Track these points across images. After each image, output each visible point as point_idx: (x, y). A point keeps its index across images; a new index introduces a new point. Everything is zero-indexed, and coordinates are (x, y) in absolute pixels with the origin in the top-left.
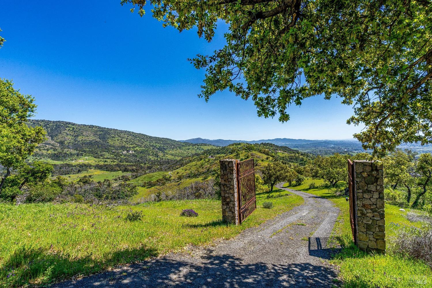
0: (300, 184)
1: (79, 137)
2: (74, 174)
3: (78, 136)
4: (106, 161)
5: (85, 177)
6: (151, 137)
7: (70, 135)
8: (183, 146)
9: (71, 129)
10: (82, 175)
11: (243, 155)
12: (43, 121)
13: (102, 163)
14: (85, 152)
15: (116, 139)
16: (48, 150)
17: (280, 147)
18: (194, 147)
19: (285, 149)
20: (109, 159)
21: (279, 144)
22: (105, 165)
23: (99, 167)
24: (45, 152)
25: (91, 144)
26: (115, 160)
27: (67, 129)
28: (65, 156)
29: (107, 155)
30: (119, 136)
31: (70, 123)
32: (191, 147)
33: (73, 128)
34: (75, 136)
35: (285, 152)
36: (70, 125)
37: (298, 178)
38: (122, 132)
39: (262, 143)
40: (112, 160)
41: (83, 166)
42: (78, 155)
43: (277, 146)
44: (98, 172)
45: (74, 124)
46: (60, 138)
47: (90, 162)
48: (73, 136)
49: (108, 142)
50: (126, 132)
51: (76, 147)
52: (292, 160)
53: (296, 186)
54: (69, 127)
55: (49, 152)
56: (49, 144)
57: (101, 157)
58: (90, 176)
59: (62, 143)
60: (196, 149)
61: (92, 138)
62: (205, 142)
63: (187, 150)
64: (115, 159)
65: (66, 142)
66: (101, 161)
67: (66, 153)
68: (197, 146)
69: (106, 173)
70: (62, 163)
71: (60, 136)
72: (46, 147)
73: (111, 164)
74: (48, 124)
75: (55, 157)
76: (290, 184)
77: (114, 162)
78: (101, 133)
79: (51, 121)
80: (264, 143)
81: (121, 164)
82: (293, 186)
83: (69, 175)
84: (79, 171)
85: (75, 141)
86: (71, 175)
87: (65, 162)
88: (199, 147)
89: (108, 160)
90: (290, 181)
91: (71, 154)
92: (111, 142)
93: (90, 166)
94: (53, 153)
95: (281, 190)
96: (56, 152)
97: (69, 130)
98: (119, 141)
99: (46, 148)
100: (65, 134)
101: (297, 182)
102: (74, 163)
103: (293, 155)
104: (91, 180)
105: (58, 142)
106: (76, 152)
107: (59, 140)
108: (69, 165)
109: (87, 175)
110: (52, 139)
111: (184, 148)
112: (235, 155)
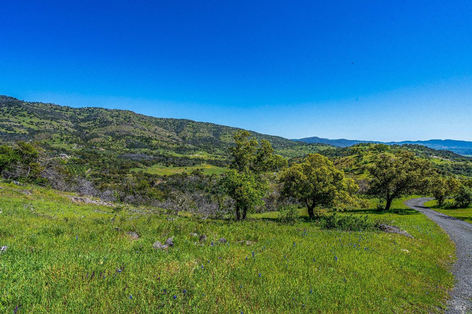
0: (465, 206)
1: (197, 134)
2: (189, 166)
3: (196, 132)
4: (216, 157)
5: (198, 170)
6: (261, 135)
7: (190, 131)
8: (295, 145)
9: (191, 126)
10: (195, 168)
11: (368, 156)
12: (171, 119)
13: (213, 159)
14: (200, 147)
15: (227, 136)
16: (173, 144)
17: (438, 151)
18: (308, 147)
19: (446, 154)
20: (220, 154)
21: (437, 147)
22: (215, 161)
23: (210, 162)
24: (170, 146)
25: (205, 140)
26: (225, 157)
27: (188, 126)
28: (186, 150)
29: (218, 151)
30: (230, 133)
31: (190, 121)
32: (304, 147)
33: (193, 126)
34: (194, 133)
35: (447, 158)
36: (190, 123)
37: (462, 194)
38: (233, 129)
39: (406, 145)
40: (222, 156)
41: (197, 160)
42: (195, 150)
43: (433, 150)
44: (209, 167)
45: (193, 122)
46: (182, 134)
47: (204, 156)
48: (192, 132)
49: (220, 139)
50: (237, 129)
51: (194, 142)
52: (459, 171)
53: (454, 207)
54: (190, 124)
55: (174, 146)
56: (175, 139)
57: (213, 153)
58: (202, 170)
59: (184, 138)
60: (310, 149)
61: (207, 135)
62: (323, 142)
63: (300, 150)
64: (225, 155)
65: (187, 138)
66: (213, 156)
67: (186, 148)
68: (311, 146)
69: (215, 168)
70: (182, 156)
71: (183, 133)
72: (172, 141)
73: (221, 160)
74: (175, 122)
75: (178, 150)
76: (440, 203)
77: (224, 158)
78: (215, 130)
79: (177, 119)
80: (408, 144)
81: (230, 160)
82: (447, 208)
83: (185, 167)
84: (194, 164)
85: (194, 137)
86: (188, 168)
87: (185, 156)
88: (314, 147)
89: (219, 156)
90: (439, 197)
91: (190, 149)
92: (222, 139)
93: (203, 160)
94: (177, 147)
95: (413, 210)
96: (179, 146)
97: (190, 127)
98: (230, 138)
99: (172, 143)
100: (187, 131)
101: (457, 200)
102: (191, 156)
103: (462, 163)
104: (202, 172)
105: (181, 138)
106: (193, 147)
107: (181, 136)
108: (187, 158)
109: (200, 168)
110: (177, 136)
111: (296, 148)
112: (356, 157)
